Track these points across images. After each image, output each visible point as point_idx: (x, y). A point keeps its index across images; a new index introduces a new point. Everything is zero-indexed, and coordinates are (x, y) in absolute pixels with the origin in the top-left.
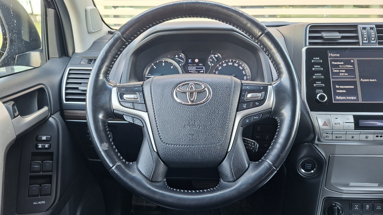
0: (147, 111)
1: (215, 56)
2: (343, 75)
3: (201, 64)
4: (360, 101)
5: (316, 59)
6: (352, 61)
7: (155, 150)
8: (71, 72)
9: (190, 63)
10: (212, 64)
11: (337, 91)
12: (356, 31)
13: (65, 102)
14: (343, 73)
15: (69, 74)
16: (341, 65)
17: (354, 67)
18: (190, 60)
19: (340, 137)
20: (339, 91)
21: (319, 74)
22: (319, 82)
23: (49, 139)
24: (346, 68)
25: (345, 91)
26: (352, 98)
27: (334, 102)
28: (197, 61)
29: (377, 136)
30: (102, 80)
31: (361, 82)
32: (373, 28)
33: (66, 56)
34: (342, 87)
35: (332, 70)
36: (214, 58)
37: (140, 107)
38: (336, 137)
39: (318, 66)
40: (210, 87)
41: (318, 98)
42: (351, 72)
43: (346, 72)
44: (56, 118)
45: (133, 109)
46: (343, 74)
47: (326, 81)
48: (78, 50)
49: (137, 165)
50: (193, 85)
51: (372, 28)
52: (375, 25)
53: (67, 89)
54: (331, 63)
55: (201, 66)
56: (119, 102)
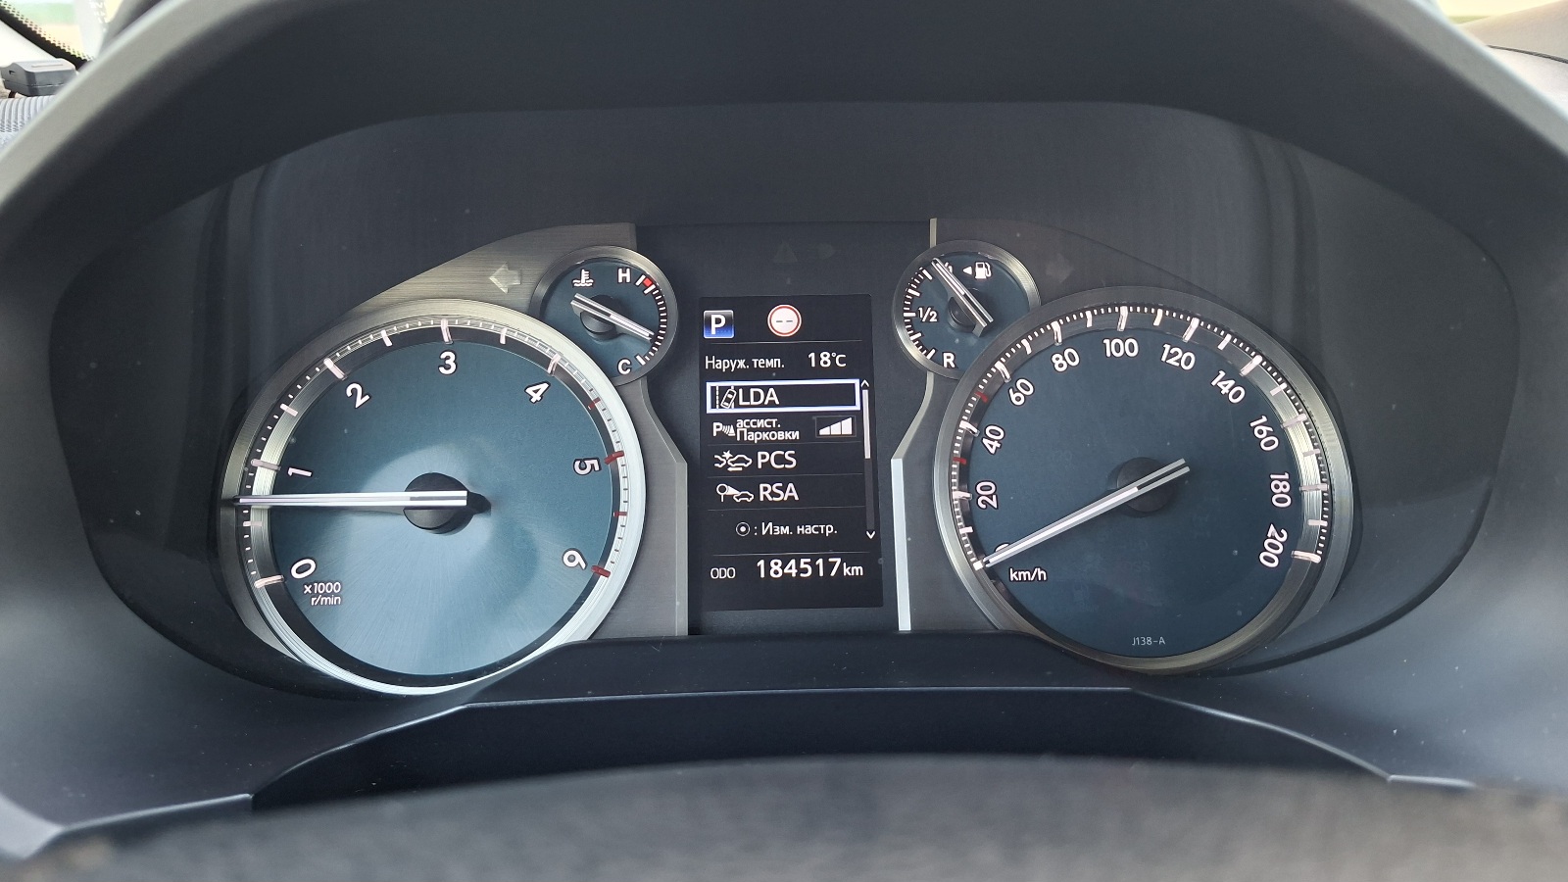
1: (968, 270)
3: (825, 357)
9: (721, 349)
10: (937, 360)
18: (717, 320)
28: (784, 321)
36: (960, 290)
55: (834, 371)
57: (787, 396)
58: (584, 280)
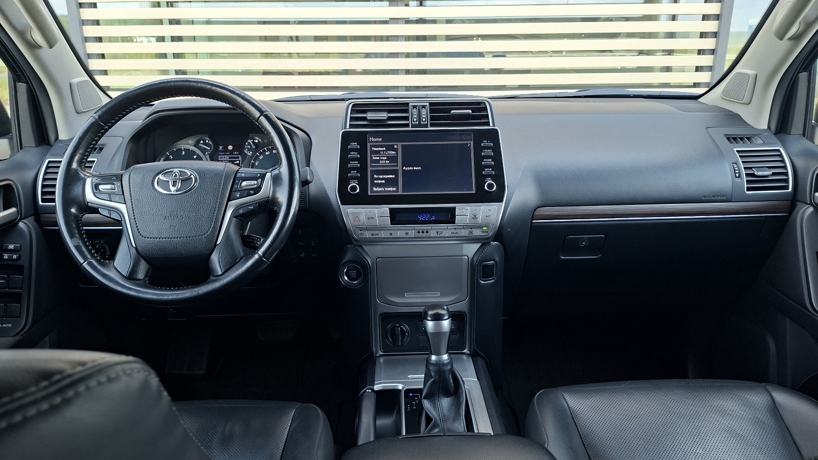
0: (125, 203)
1: (255, 141)
2: (384, 163)
3: (236, 153)
4: (400, 193)
5: (354, 145)
6: (396, 146)
7: (134, 246)
8: (50, 165)
9: (221, 151)
10: (249, 153)
11: (375, 182)
12: (406, 111)
13: (41, 203)
14: (384, 160)
15: (48, 167)
16: (382, 151)
17: (397, 153)
18: (221, 147)
19: (376, 234)
20: (377, 181)
21: (356, 162)
22: (354, 172)
23: (19, 249)
24: (388, 154)
25: (384, 181)
26: (391, 189)
27: (369, 194)
28: (230, 148)
29: (418, 232)
30: (74, 169)
31: (404, 171)
32: (425, 106)
33: (46, 144)
34: (381, 177)
35: (371, 157)
36: (252, 144)
37: (117, 198)
38: (372, 235)
39: (355, 153)
41: (349, 189)
42: (392, 159)
43: (387, 160)
44: (28, 223)
45: (110, 201)
46: (384, 161)
47: (363, 169)
48: (63, 136)
49: (114, 262)
51: (424, 107)
52: (429, 103)
53: (43, 186)
54: (371, 149)
55: (237, 155)
56: (94, 193)
57: (230, 158)
58: (202, 142)
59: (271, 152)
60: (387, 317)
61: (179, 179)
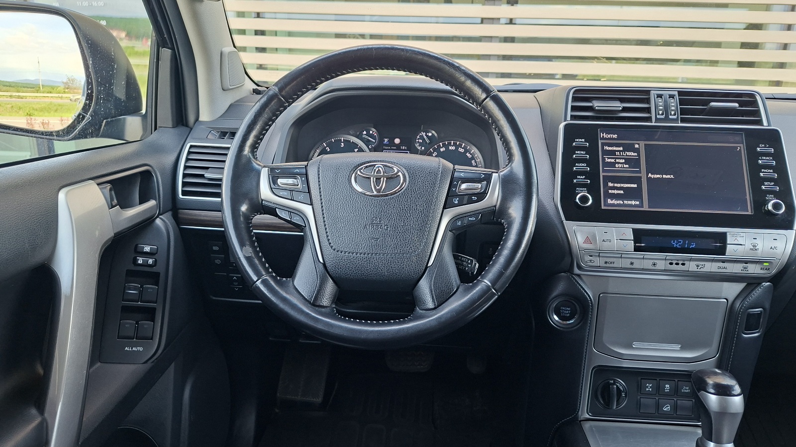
0: (311, 204)
1: (428, 134)
2: (621, 168)
3: (404, 147)
4: (646, 208)
5: (580, 141)
6: (637, 146)
7: (321, 260)
8: (192, 150)
9: (386, 145)
10: (421, 148)
11: (610, 191)
12: (648, 101)
13: (181, 196)
14: (621, 163)
15: (189, 153)
16: (618, 151)
17: (639, 155)
18: (386, 140)
19: (611, 263)
20: (613, 192)
21: (583, 165)
22: (582, 177)
23: (155, 252)
24: (626, 156)
25: (622, 192)
26: (633, 203)
27: (603, 207)
28: (397, 141)
29: (671, 264)
30: (246, 155)
31: (649, 179)
32: (674, 95)
33: (183, 125)
34: (618, 185)
35: (604, 159)
36: (425, 137)
37: (301, 197)
38: (606, 263)
39: (583, 152)
40: (405, 172)
41: (577, 200)
42: (634, 163)
43: (625, 163)
44: (166, 220)
45: (291, 200)
46: (621, 165)
47: (593, 175)
48: (204, 116)
49: (293, 281)
50: (381, 168)
51: (672, 96)
52: (678, 91)
53: (185, 176)
54: (603, 148)
55: (405, 150)
56: (271, 188)
58: (365, 133)
59: (447, 148)
60: (601, 370)
61: (383, 176)
